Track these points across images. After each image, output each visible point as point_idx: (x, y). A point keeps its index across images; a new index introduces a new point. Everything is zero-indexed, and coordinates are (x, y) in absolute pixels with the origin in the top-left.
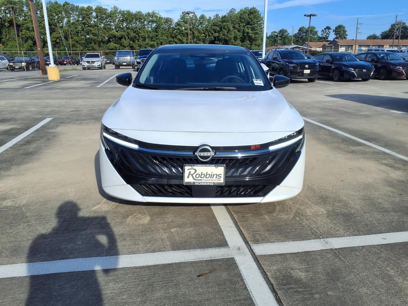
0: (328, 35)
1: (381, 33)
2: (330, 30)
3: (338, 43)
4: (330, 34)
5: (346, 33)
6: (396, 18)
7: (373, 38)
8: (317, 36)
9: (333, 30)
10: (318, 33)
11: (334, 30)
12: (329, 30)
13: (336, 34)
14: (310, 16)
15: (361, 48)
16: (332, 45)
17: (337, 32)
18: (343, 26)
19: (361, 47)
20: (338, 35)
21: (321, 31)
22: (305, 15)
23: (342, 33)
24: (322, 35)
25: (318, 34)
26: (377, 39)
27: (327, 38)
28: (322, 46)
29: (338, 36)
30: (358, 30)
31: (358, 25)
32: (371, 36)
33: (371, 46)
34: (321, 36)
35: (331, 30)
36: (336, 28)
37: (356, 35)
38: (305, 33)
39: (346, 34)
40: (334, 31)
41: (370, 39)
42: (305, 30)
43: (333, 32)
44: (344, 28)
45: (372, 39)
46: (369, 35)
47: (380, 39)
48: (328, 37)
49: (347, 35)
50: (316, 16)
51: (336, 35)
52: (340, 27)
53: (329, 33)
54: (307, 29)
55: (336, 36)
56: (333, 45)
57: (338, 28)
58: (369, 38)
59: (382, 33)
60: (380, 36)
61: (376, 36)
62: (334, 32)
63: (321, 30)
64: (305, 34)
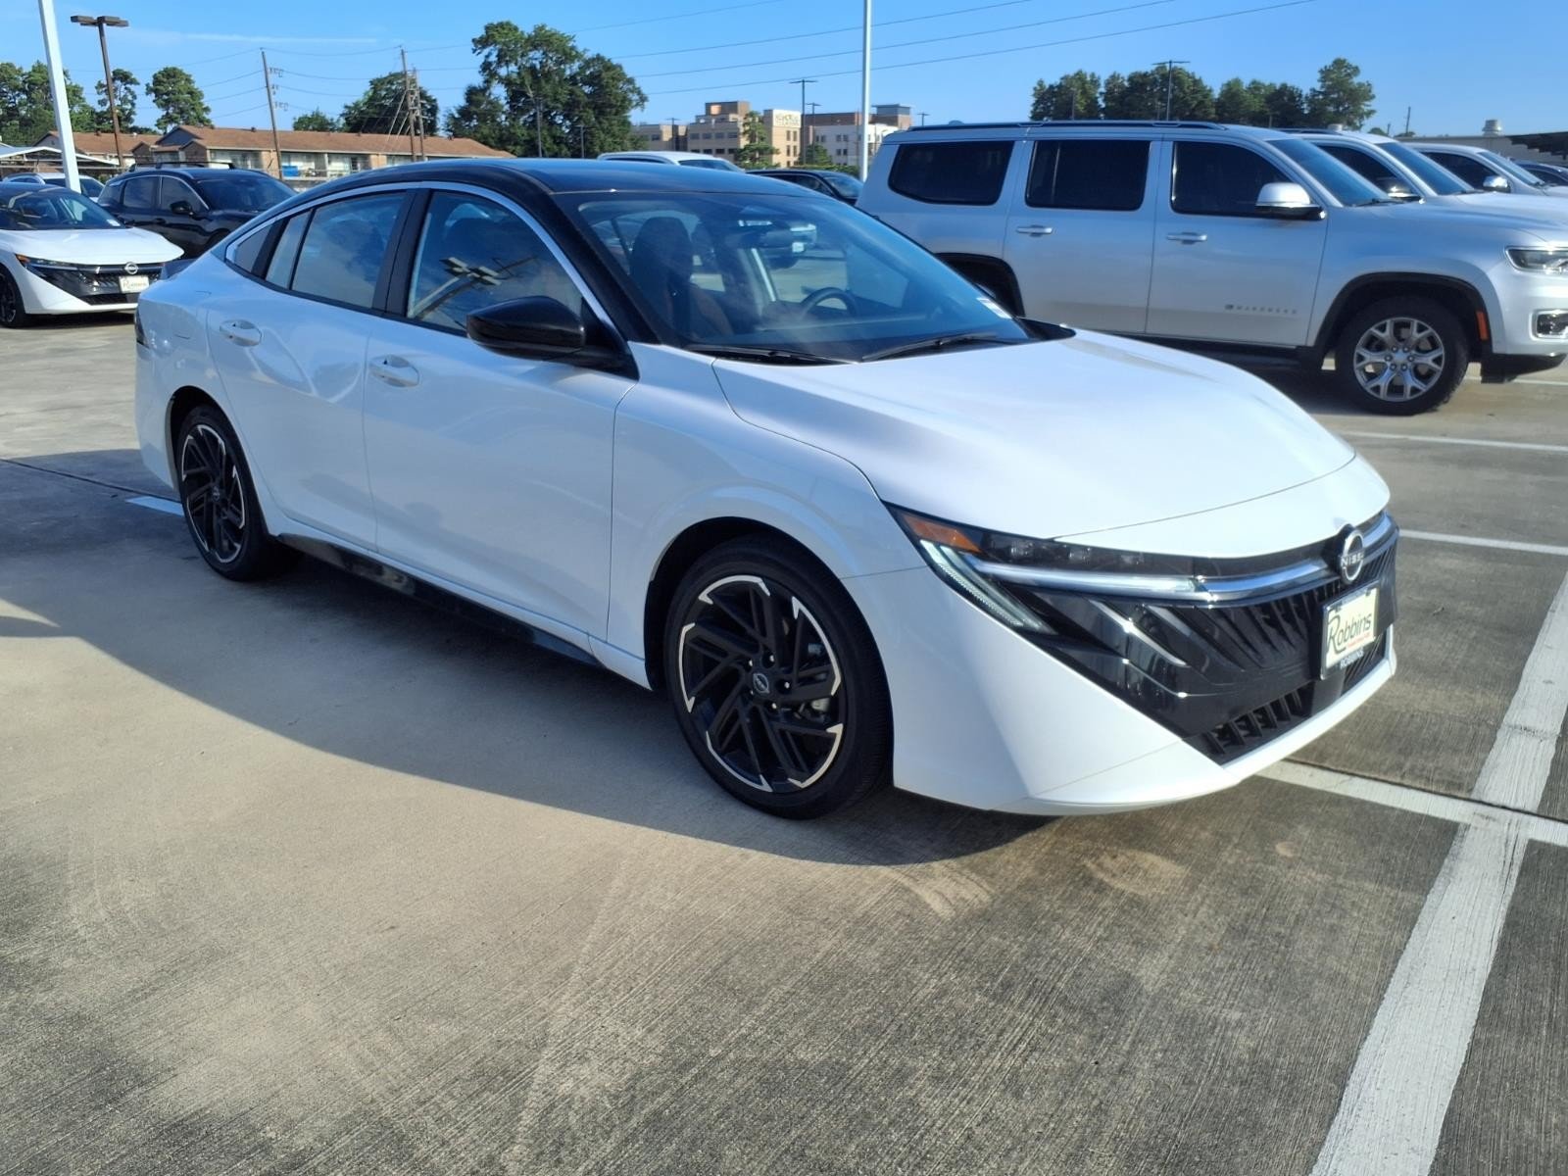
0: (129, 106)
1: (342, 110)
2: (132, 87)
3: (196, 140)
4: (135, 101)
5: (202, 101)
6: (403, 58)
7: (316, 127)
8: (84, 106)
9: (147, 85)
10: (82, 96)
11: (151, 85)
12: (128, 86)
13: (165, 105)
14: (99, 22)
15: (293, 164)
16: (175, 148)
17: (165, 97)
18: (181, 73)
19: (289, 161)
20: (171, 108)
21: (96, 88)
22: (74, 19)
23: (186, 102)
24: (102, 103)
25: (83, 100)
26: (332, 130)
27: (128, 119)
28: (133, 151)
29: (170, 111)
30: (272, 93)
31: (269, 76)
32: (306, 117)
33: (326, 155)
34: (99, 109)
35: (137, 86)
36: (157, 81)
37: (272, 111)
38: (23, 91)
39: (201, 104)
40: (149, 91)
41: (306, 129)
42: (21, 79)
43: (147, 94)
44: (188, 80)
45: (314, 129)
46: (299, 115)
47: (340, 130)
48: (131, 112)
49: (207, 109)
50: (124, 24)
51: (160, 106)
52: (174, 77)
53: (130, 98)
54: (30, 75)
55: (164, 113)
56: (182, 149)
57: (165, 80)
58: (302, 124)
59: (346, 111)
60: (338, 120)
61: (325, 120)
62: (153, 95)
63: (96, 85)
64: (24, 97)
